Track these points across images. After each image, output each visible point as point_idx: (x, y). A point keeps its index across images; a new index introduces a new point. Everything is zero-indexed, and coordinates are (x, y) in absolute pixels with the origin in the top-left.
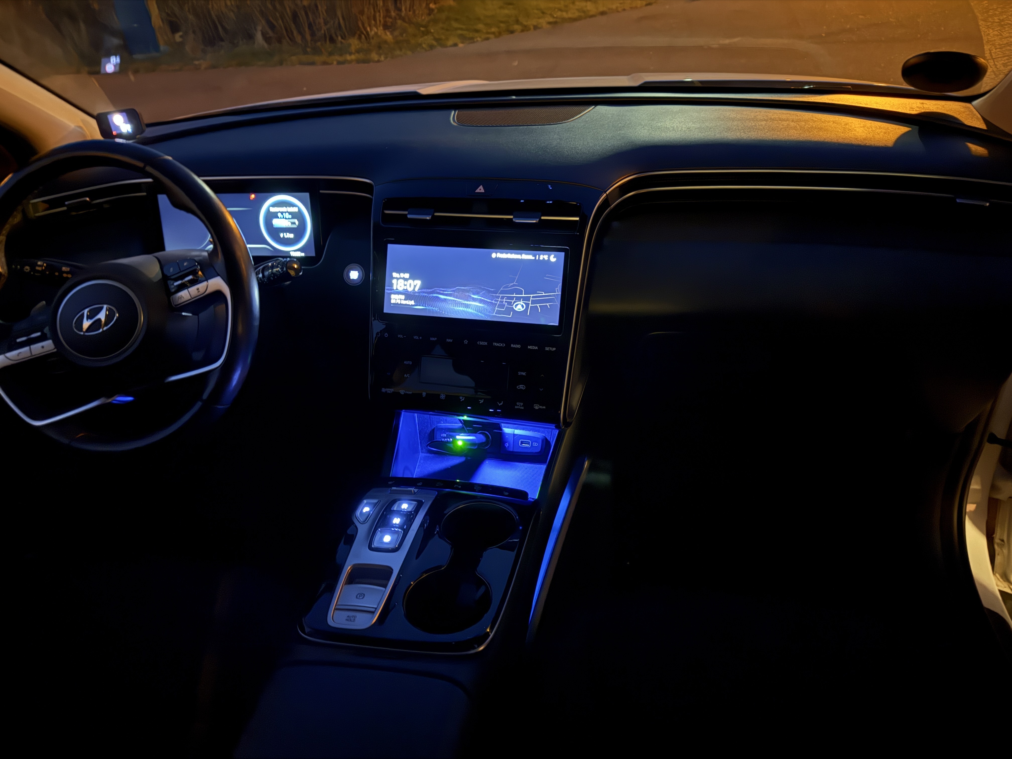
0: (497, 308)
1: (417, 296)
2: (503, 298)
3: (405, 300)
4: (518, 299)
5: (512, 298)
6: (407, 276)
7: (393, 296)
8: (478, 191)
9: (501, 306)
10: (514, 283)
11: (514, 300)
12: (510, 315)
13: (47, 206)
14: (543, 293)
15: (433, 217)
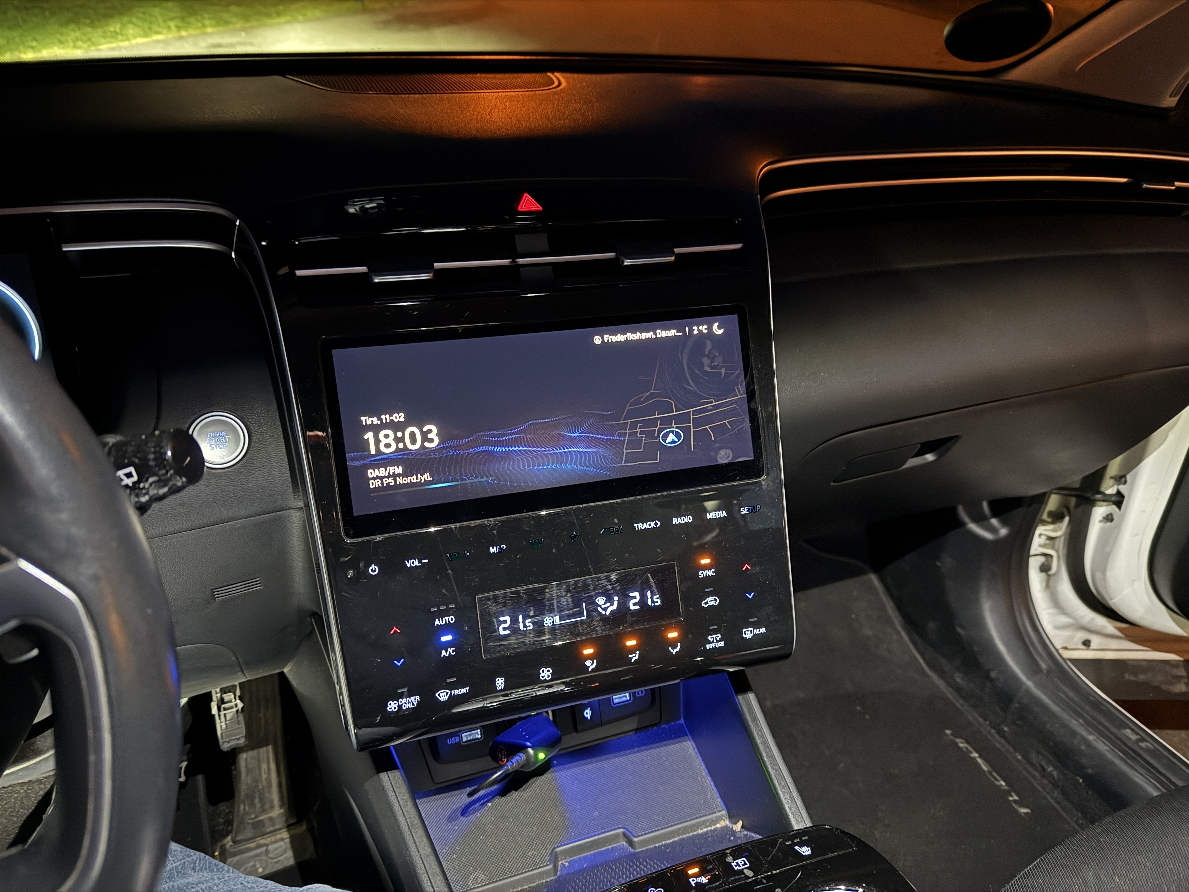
0: (626, 450)
1: (435, 458)
2: (634, 426)
3: (404, 475)
4: (667, 422)
5: (654, 423)
6: (399, 417)
7: (371, 473)
9: (634, 443)
10: (652, 391)
11: (658, 426)
12: (657, 460)
14: (712, 402)
15: (434, 272)
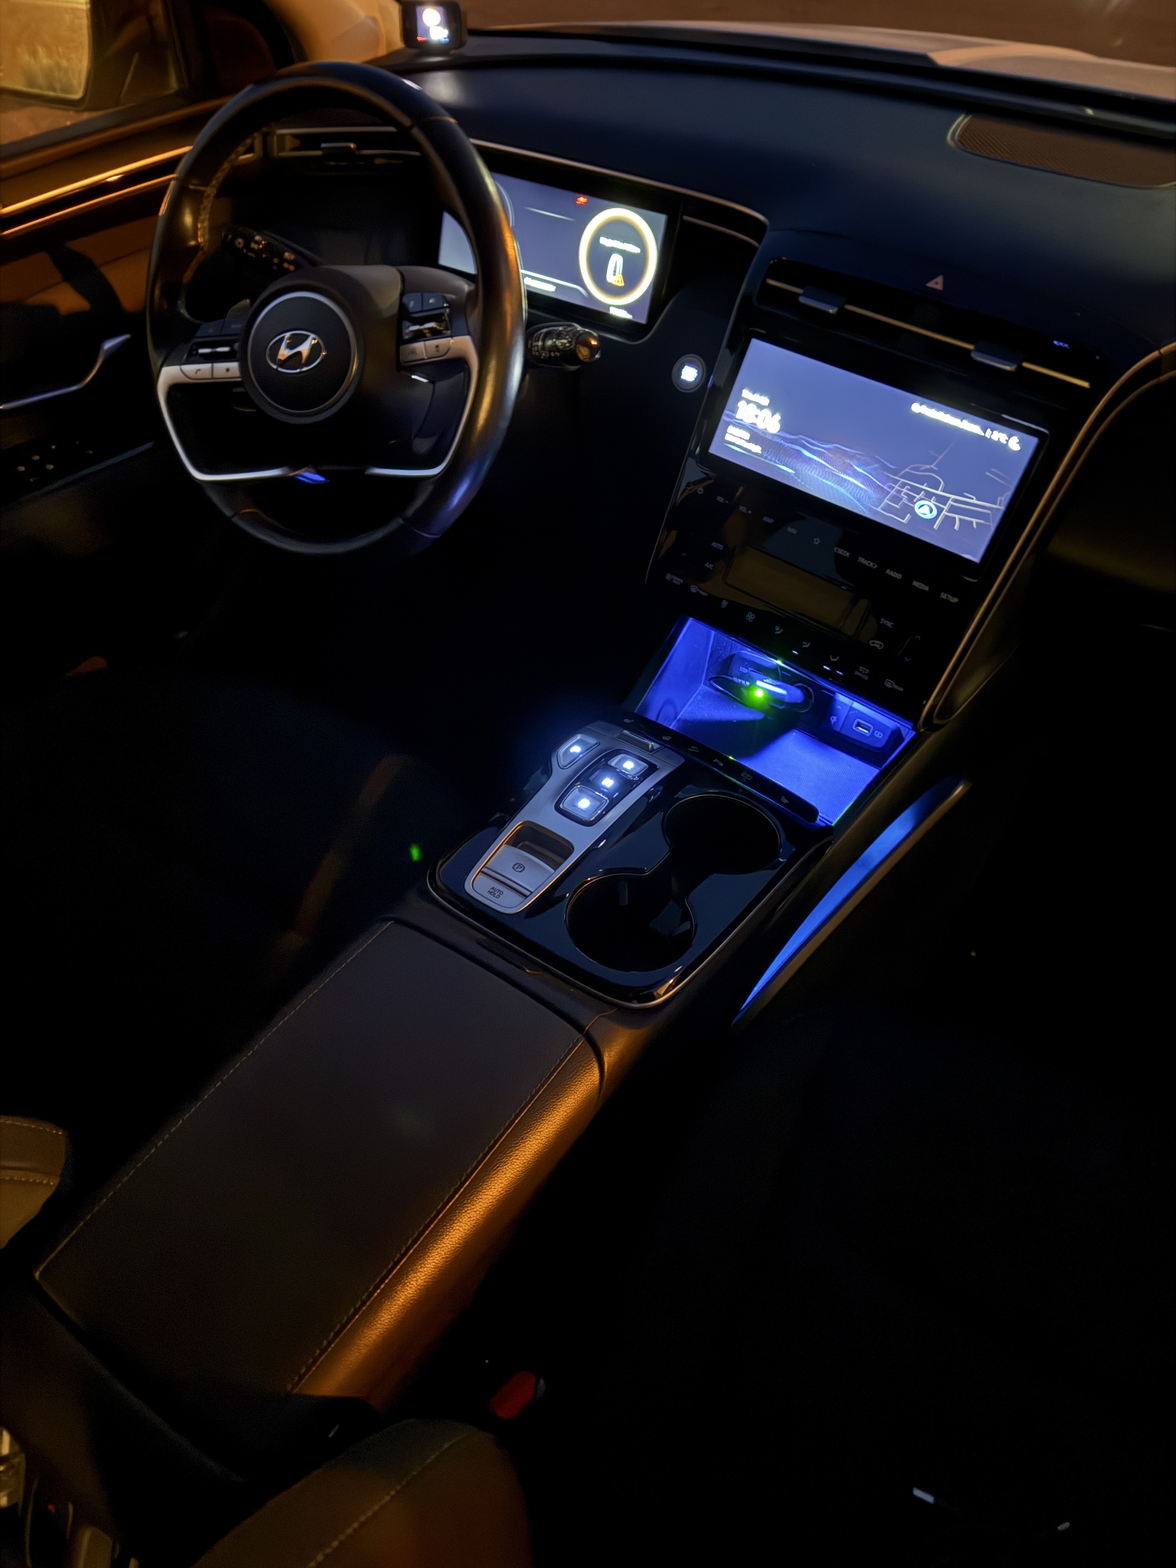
0: (887, 500)
1: (768, 439)
2: (903, 485)
3: (749, 441)
4: (929, 495)
5: (918, 491)
6: (765, 401)
7: (731, 429)
8: (931, 284)
9: (896, 499)
10: (932, 466)
11: (920, 495)
12: (903, 519)
13: (297, 143)
14: (972, 499)
15: (842, 311)
